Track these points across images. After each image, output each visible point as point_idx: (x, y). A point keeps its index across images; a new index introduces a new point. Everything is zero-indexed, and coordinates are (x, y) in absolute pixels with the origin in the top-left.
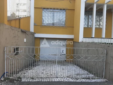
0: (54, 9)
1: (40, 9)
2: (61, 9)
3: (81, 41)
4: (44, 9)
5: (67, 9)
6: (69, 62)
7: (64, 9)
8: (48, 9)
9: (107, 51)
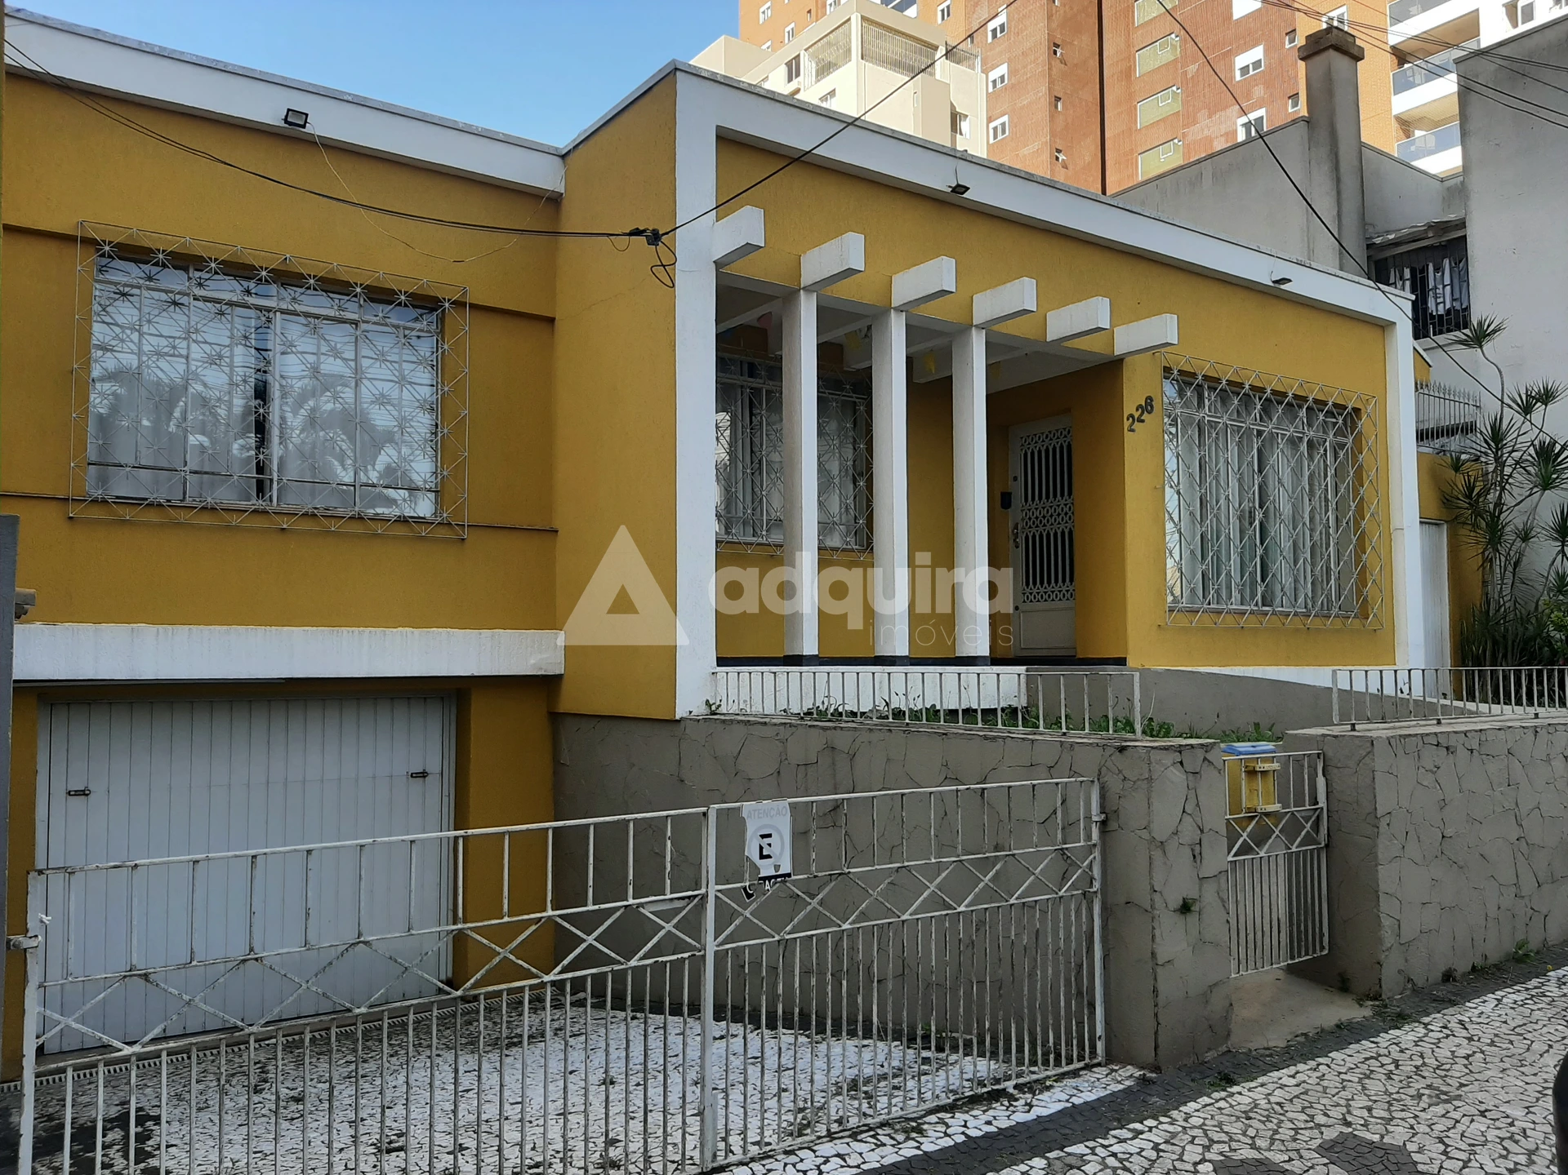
0: (286, 277)
1: (52, 247)
2: (379, 295)
3: (700, 710)
4: (134, 253)
5: (459, 304)
6: (598, 993)
7: (426, 303)
8: (184, 261)
9: (1103, 797)
